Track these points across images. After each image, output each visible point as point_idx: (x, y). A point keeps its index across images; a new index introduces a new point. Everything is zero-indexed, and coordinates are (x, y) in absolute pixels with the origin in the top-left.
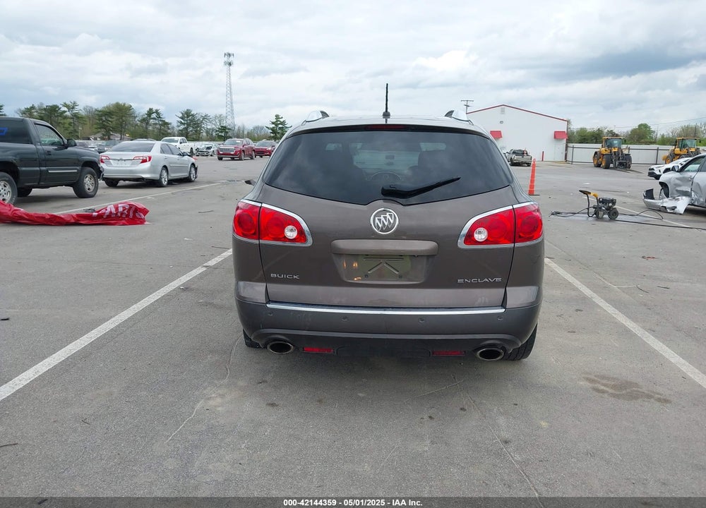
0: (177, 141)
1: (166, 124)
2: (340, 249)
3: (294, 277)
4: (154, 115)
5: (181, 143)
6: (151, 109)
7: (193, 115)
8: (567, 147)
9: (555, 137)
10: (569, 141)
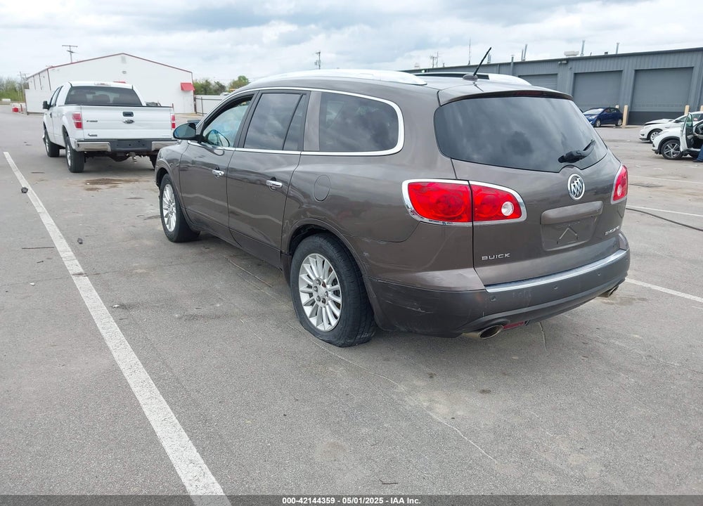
2: (550, 219)
3: (506, 255)
8: (195, 99)
9: (182, 89)
10: (196, 93)
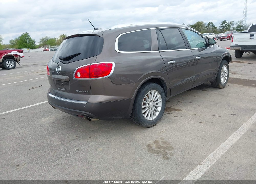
0: (207, 35)
1: (215, 28)
4: (211, 25)
5: (209, 35)
6: (209, 23)
7: (226, 23)
